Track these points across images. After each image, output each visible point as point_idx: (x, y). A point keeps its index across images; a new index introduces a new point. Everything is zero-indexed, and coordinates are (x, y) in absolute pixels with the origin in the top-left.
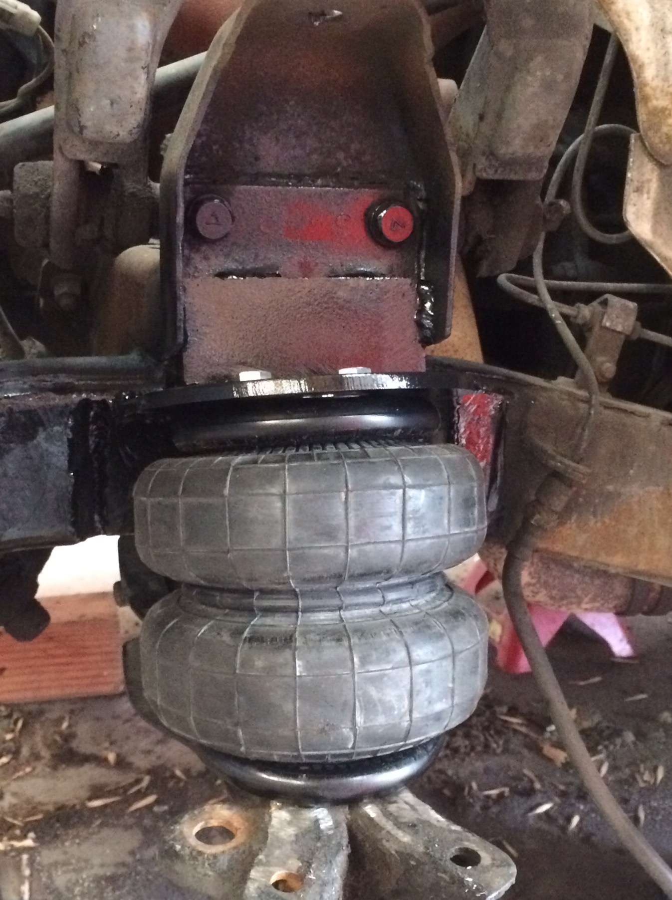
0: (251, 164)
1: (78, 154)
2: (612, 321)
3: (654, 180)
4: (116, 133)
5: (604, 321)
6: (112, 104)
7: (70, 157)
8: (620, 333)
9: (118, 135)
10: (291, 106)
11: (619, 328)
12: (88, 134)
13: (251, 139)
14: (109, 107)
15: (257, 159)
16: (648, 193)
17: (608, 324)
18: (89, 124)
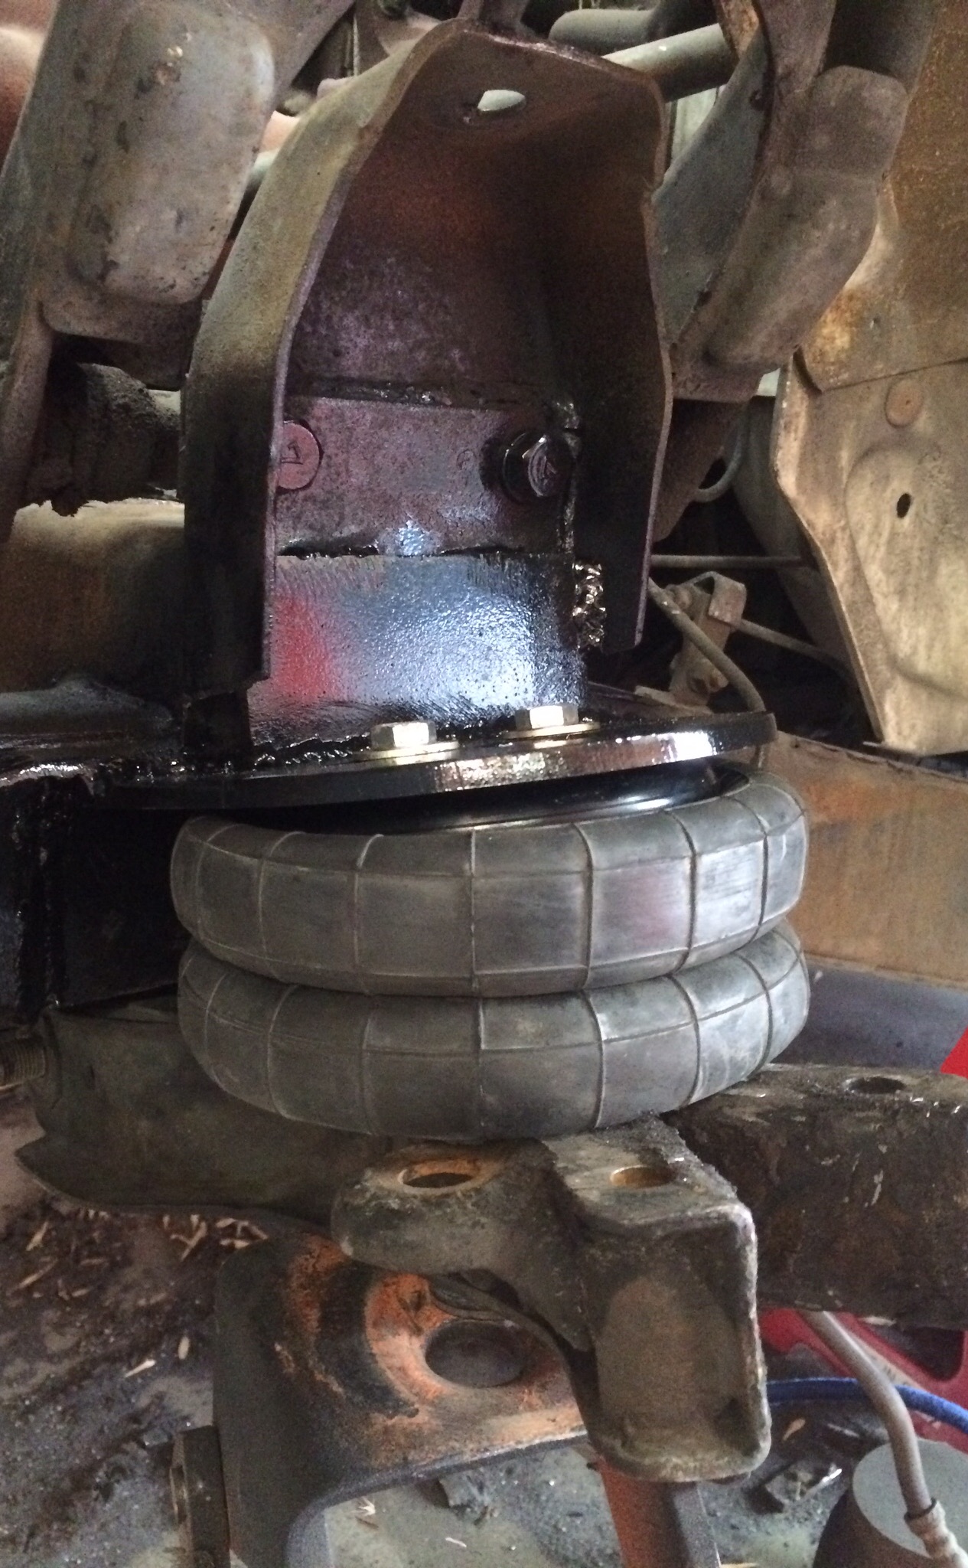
0: (328, 361)
1: (74, 322)
2: (721, 610)
3: (803, 414)
4: (171, 282)
5: (712, 608)
6: (180, 219)
7: (58, 326)
8: (726, 624)
9: (172, 286)
10: (390, 266)
11: (728, 619)
12: (119, 279)
13: (329, 318)
14: (172, 226)
15: (337, 354)
16: (796, 431)
17: (717, 614)
18: (124, 259)
